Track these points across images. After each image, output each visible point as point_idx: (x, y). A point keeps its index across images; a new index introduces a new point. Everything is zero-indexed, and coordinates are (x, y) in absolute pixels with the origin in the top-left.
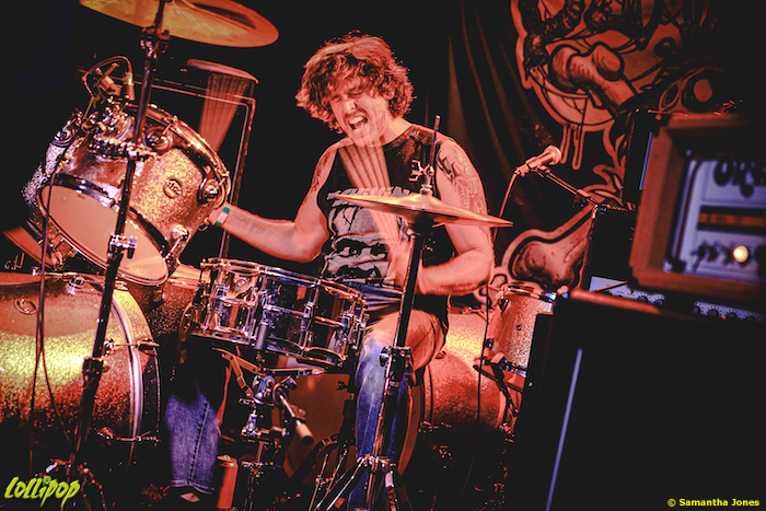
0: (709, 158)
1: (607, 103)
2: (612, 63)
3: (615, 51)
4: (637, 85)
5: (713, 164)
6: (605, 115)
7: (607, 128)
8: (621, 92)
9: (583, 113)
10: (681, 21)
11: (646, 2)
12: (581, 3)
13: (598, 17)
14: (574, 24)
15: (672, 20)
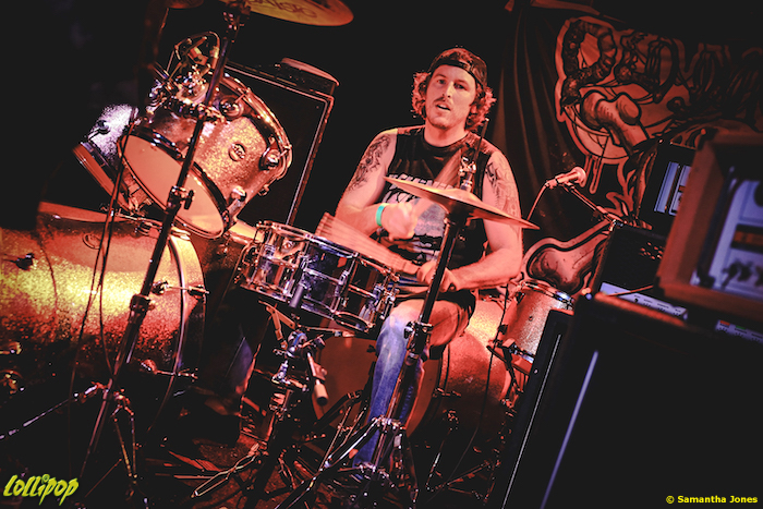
0: (750, 179)
1: (624, 143)
2: (632, 110)
3: (635, 101)
4: (650, 131)
6: (621, 152)
7: (622, 163)
8: (636, 135)
9: (604, 148)
10: (690, 85)
11: (665, 65)
12: (613, 59)
13: (624, 72)
14: (605, 74)
15: (684, 83)
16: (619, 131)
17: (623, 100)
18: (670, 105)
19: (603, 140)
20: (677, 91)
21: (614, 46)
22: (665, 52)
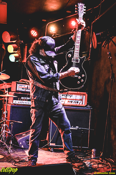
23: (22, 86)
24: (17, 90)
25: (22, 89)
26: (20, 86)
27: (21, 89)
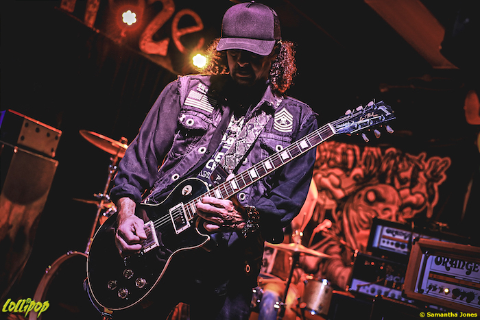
0: (434, 255)
1: (334, 198)
2: (337, 181)
3: (338, 177)
4: (347, 191)
5: (435, 257)
6: (333, 202)
7: (334, 208)
8: (340, 193)
9: (325, 200)
10: (363, 167)
11: (351, 158)
12: (326, 157)
13: (332, 163)
14: (322, 164)
15: (360, 166)
16: (331, 192)
17: (332, 177)
18: (355, 178)
19: (324, 197)
20: (358, 171)
21: (325, 150)
22: (350, 152)
23: (397, 237)
24: (376, 245)
25: (393, 247)
26: (390, 235)
27: (389, 246)
